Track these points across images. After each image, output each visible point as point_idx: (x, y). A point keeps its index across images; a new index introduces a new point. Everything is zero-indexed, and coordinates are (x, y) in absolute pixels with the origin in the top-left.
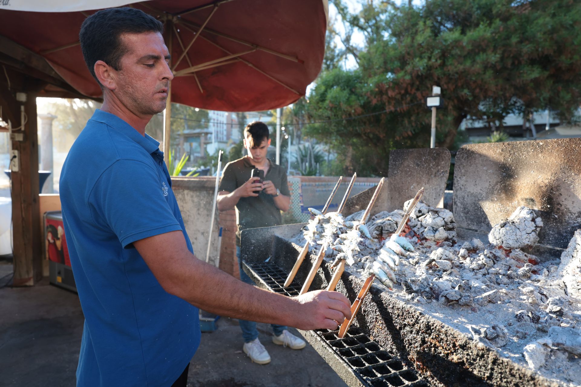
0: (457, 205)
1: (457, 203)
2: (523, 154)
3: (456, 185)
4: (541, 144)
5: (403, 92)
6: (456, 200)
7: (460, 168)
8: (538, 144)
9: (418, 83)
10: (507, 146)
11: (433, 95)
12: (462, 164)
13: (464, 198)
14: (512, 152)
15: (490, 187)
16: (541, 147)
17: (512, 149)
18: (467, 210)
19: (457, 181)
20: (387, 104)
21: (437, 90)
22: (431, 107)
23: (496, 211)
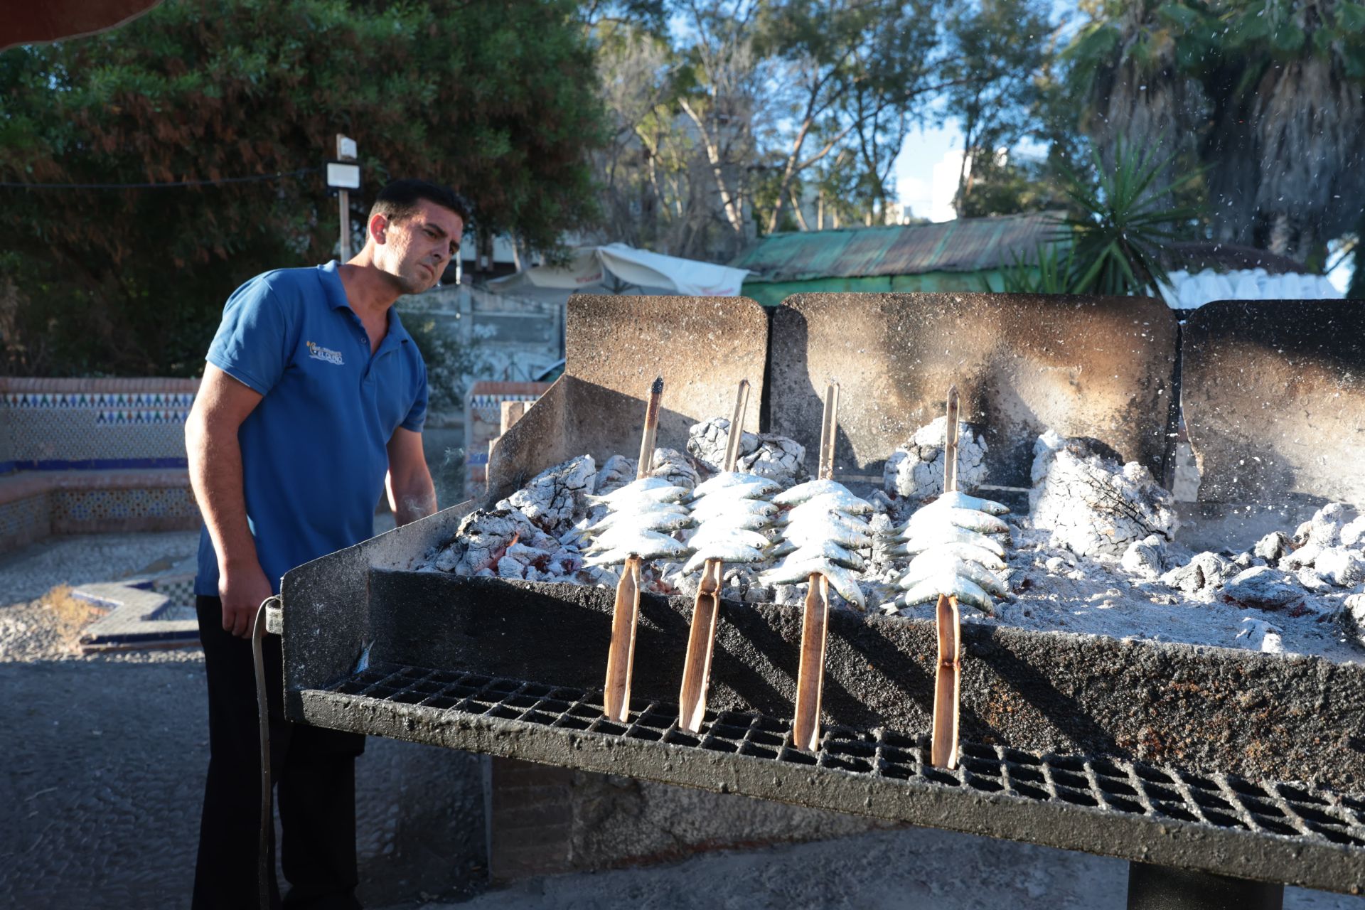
0: (781, 426)
1: (782, 421)
2: (925, 319)
3: (779, 382)
4: (958, 300)
5: (200, 131)
6: (779, 415)
7: (786, 344)
8: (953, 300)
9: (241, 115)
10: (892, 301)
11: (339, 158)
12: (790, 335)
13: (799, 410)
14: (904, 313)
15: (864, 384)
16: (959, 306)
17: (903, 307)
18: (804, 435)
19: (782, 373)
20: (147, 159)
21: (346, 146)
22: (337, 189)
23: (874, 432)
